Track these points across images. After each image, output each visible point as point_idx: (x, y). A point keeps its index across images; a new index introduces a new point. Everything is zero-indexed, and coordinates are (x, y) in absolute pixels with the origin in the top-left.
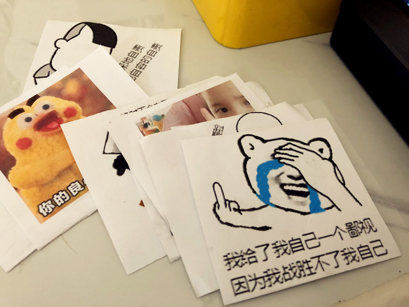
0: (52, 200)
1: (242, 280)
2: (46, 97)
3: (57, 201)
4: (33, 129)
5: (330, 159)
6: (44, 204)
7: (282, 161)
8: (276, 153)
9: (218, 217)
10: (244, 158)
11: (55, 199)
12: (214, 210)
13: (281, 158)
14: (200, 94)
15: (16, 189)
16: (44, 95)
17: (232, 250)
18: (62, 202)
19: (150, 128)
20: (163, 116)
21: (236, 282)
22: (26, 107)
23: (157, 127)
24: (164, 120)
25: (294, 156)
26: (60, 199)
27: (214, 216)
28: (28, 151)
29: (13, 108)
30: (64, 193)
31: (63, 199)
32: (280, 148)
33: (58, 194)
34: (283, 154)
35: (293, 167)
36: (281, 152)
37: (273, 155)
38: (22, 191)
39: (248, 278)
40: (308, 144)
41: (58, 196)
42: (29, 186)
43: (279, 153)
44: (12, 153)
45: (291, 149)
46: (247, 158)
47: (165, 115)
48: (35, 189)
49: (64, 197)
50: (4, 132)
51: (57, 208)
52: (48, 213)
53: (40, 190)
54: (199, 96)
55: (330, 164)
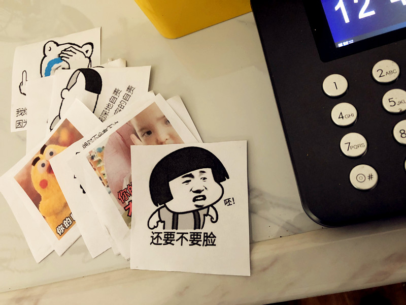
0: (63, 224)
1: (20, 122)
2: (50, 145)
3: (65, 225)
4: (46, 173)
5: (89, 58)
6: (59, 227)
7: (63, 58)
8: (62, 53)
9: (20, 90)
10: (44, 56)
11: (64, 223)
12: (20, 86)
13: (63, 57)
14: (129, 121)
15: (44, 217)
16: (49, 145)
17: (21, 107)
18: (68, 225)
19: (95, 159)
20: (103, 147)
21: (18, 122)
22: (40, 156)
23: (100, 158)
24: (104, 151)
25: (70, 55)
26: (67, 223)
27: (19, 89)
28: (46, 189)
29: (33, 158)
30: (69, 218)
31: (69, 223)
32: (65, 50)
33: (65, 220)
34: (65, 54)
35: (67, 62)
36: (65, 52)
37: (59, 55)
38: (47, 218)
39: (24, 121)
40: (81, 47)
41: (66, 222)
42: (50, 215)
43: (63, 53)
44: (39, 192)
45: (71, 51)
46: (45, 56)
47: (105, 146)
48: (54, 217)
49: (69, 222)
50: (32, 176)
51: (66, 229)
52: (61, 233)
53: (56, 217)
54: (129, 123)
55: (88, 60)
